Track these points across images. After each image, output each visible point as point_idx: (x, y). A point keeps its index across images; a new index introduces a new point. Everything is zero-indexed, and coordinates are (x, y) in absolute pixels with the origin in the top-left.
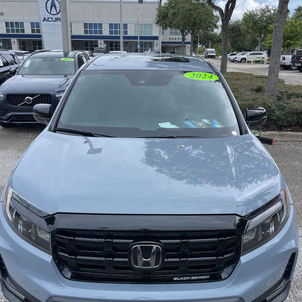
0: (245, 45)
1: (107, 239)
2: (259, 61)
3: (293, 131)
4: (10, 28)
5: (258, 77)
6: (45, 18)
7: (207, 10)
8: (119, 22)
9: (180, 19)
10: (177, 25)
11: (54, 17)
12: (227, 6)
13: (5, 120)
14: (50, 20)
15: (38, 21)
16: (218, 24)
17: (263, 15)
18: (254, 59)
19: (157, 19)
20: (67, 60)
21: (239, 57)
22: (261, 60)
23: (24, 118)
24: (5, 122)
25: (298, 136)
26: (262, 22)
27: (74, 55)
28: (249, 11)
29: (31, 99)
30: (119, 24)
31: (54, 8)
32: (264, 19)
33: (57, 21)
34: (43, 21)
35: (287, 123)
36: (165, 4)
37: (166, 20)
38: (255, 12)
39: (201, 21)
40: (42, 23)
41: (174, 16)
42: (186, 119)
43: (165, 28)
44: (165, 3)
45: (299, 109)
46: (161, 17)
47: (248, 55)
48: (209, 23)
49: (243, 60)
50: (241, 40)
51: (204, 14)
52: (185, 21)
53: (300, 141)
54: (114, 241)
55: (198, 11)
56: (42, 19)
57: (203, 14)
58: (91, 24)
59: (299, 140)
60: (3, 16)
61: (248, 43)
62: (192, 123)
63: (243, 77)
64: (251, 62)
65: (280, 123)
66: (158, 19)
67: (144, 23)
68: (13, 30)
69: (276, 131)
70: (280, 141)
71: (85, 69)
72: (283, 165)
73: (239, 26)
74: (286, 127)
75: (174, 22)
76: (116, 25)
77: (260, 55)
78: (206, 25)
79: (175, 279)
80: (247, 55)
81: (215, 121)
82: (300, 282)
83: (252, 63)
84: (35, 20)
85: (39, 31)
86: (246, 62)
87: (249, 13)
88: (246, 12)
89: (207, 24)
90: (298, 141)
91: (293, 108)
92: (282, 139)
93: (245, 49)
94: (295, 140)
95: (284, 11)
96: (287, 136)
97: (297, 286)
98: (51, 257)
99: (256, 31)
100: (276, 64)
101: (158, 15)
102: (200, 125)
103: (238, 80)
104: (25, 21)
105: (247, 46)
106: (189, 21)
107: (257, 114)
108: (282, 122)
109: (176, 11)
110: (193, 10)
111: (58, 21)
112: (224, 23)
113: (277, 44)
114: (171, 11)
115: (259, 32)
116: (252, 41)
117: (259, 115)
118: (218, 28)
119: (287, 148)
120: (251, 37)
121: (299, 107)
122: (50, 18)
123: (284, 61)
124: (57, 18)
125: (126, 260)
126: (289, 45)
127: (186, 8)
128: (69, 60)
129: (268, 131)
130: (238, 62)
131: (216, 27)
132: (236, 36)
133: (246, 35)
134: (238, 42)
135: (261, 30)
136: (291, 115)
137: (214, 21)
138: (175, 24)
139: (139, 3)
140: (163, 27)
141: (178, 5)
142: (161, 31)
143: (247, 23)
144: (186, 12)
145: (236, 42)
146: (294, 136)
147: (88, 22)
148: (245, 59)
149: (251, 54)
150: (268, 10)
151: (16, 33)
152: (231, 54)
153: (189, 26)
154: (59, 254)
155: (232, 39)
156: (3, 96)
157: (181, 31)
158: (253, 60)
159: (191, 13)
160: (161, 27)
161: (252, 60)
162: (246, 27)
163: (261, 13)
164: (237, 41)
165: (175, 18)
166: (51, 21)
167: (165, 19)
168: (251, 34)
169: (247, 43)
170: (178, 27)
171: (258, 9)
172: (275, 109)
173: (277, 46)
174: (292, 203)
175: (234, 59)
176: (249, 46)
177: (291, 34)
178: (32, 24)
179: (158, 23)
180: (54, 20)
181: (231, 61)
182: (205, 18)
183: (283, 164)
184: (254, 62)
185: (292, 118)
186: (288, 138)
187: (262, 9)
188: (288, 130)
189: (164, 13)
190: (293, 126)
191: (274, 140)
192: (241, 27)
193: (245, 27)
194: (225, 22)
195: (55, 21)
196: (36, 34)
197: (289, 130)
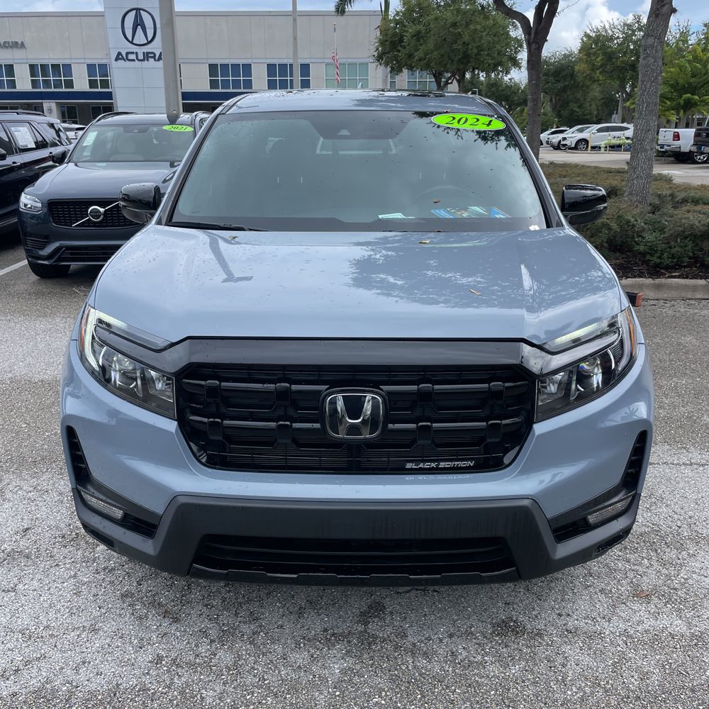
0: (588, 112)
1: (280, 383)
2: (619, 146)
3: (683, 278)
4: (41, 78)
5: (610, 172)
6: (119, 54)
7: (494, 25)
8: (291, 61)
9: (432, 47)
10: (425, 61)
11: (141, 51)
12: (539, 9)
13: (44, 260)
14: (132, 57)
15: (104, 62)
16: (519, 57)
17: (627, 38)
18: (606, 141)
19: (378, 49)
20: (177, 130)
21: (572, 137)
22: (624, 144)
23: (87, 254)
24: (46, 262)
25: (695, 288)
26: (625, 53)
27: (192, 120)
28: (595, 30)
29: (102, 210)
30: (291, 65)
31: (141, 30)
32: (632, 47)
33: (148, 60)
34: (117, 59)
35: (670, 260)
36: (397, 14)
37: (399, 51)
38: (610, 32)
39: (480, 49)
40: (114, 64)
41: (418, 40)
42: (435, 201)
43: (396, 70)
44: (397, 12)
45: (697, 227)
46: (387, 43)
47: (593, 131)
48: (498, 54)
49: (582, 144)
50: (577, 100)
51: (487, 35)
52: (443, 52)
53: (700, 299)
54: (294, 387)
55: (473, 27)
56: (114, 56)
57: (484, 34)
58: (225, 66)
59: (698, 296)
60: (24, 51)
61: (594, 107)
62: (448, 212)
63: (577, 171)
64: (600, 148)
65: (655, 260)
66: (380, 49)
67: (349, 61)
68: (47, 83)
69: (645, 277)
70: (653, 300)
71: (227, 111)
72: (658, 343)
73: (571, 64)
74: (668, 268)
75: (418, 55)
76: (283, 67)
77: (622, 132)
78: (493, 58)
79: (409, 466)
80: (591, 133)
81: (496, 209)
82: (674, 537)
83: (603, 149)
84: (97, 58)
85: (105, 84)
86: (587, 147)
87: (594, 34)
88: (588, 32)
89: (495, 58)
90: (696, 299)
91: (684, 224)
92: (659, 296)
93: (587, 120)
94: (690, 297)
95: (665, 9)
96: (670, 287)
97: (666, 543)
98: (175, 423)
99: (612, 76)
100: (649, 131)
101: (380, 40)
102: (464, 215)
103: (565, 176)
104: (73, 61)
105: (590, 114)
106: (453, 51)
107: (586, 197)
108: (660, 258)
109: (420, 27)
110: (462, 24)
111: (150, 59)
112: (532, 49)
113: (648, 86)
114: (411, 30)
115: (619, 78)
116: (603, 101)
117: (590, 201)
118: (520, 68)
119: (670, 313)
120: (602, 92)
121: (697, 223)
122: (133, 53)
123: (677, 143)
124: (148, 53)
125: (317, 426)
126: (688, 106)
127: (447, 20)
128: (183, 130)
129: (627, 278)
130: (569, 149)
131: (516, 64)
132: (564, 89)
133: (588, 87)
134: (571, 104)
135: (623, 74)
136: (679, 241)
137: (511, 50)
138: (420, 60)
139: (336, 14)
140: (392, 69)
141: (428, 15)
142: (387, 77)
143: (589, 57)
144: (444, 30)
145: (565, 104)
146: (686, 287)
147: (219, 62)
148: (585, 141)
149: (599, 130)
150: (639, 25)
151: (53, 90)
152: (553, 130)
153: (452, 62)
154: (191, 420)
155: (556, 95)
156: (39, 205)
157: (435, 76)
158: (605, 144)
159: (456, 31)
160: (389, 69)
161: (603, 144)
162: (588, 66)
163: (624, 33)
164: (568, 103)
165: (421, 45)
166: (134, 60)
167: (396, 47)
168: (600, 82)
169: (590, 105)
170: (427, 67)
171: (615, 24)
172: (644, 230)
173: (649, 91)
174: (643, 342)
175: (560, 141)
176: (595, 113)
177: (692, 80)
178: (91, 68)
179: (379, 58)
180: (141, 57)
181: (553, 148)
182: (489, 42)
183: (657, 340)
184: (606, 147)
185: (682, 247)
186: (673, 292)
187: (625, 24)
188: (674, 274)
189: (395, 34)
190: (685, 267)
191: (640, 296)
192: (577, 68)
193: (586, 66)
194: (534, 46)
195: (143, 60)
196: (99, 90)
197: (676, 276)
